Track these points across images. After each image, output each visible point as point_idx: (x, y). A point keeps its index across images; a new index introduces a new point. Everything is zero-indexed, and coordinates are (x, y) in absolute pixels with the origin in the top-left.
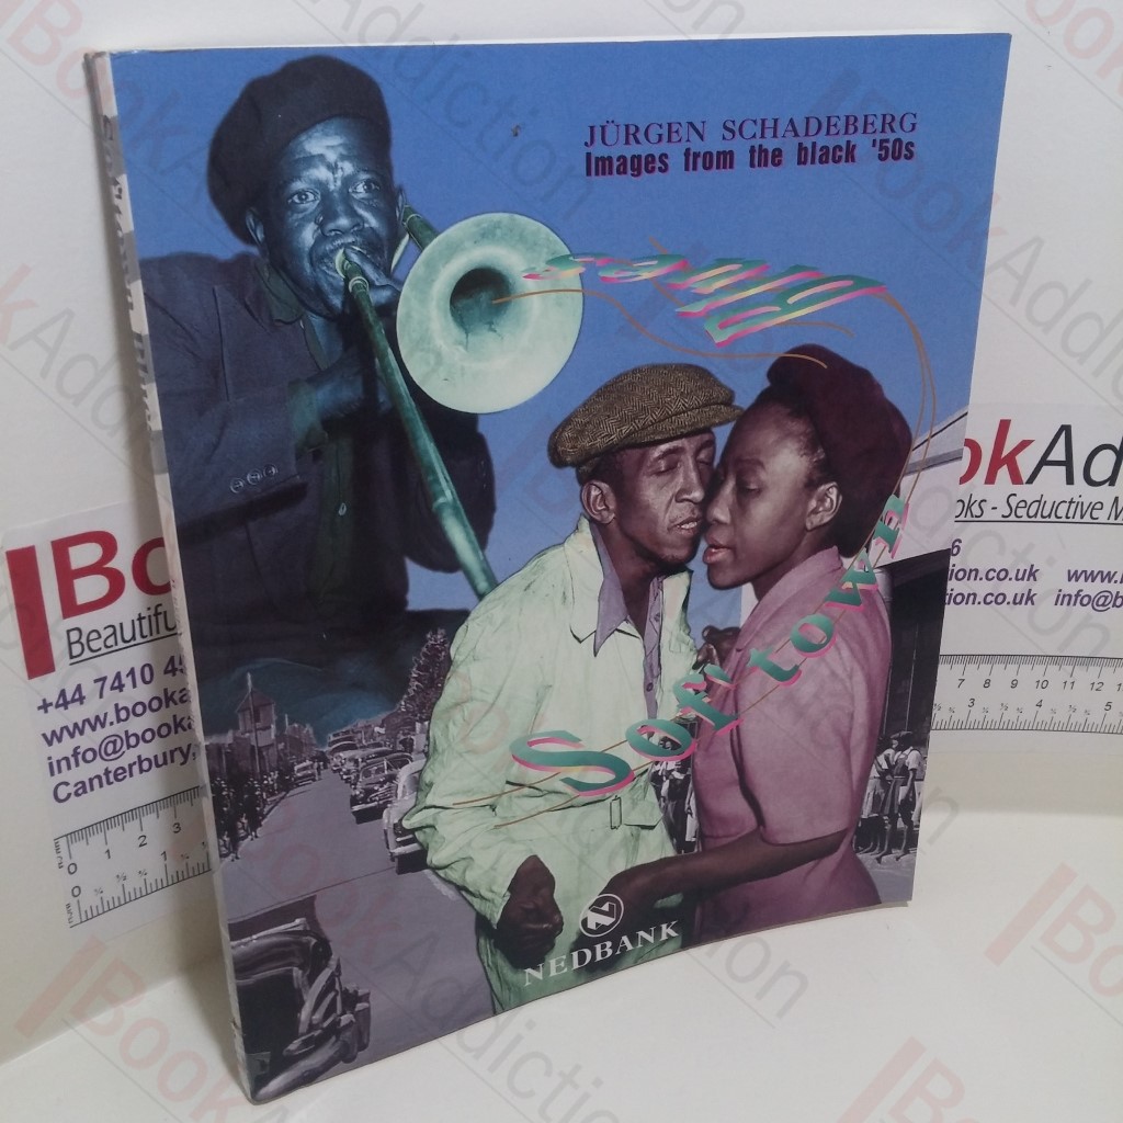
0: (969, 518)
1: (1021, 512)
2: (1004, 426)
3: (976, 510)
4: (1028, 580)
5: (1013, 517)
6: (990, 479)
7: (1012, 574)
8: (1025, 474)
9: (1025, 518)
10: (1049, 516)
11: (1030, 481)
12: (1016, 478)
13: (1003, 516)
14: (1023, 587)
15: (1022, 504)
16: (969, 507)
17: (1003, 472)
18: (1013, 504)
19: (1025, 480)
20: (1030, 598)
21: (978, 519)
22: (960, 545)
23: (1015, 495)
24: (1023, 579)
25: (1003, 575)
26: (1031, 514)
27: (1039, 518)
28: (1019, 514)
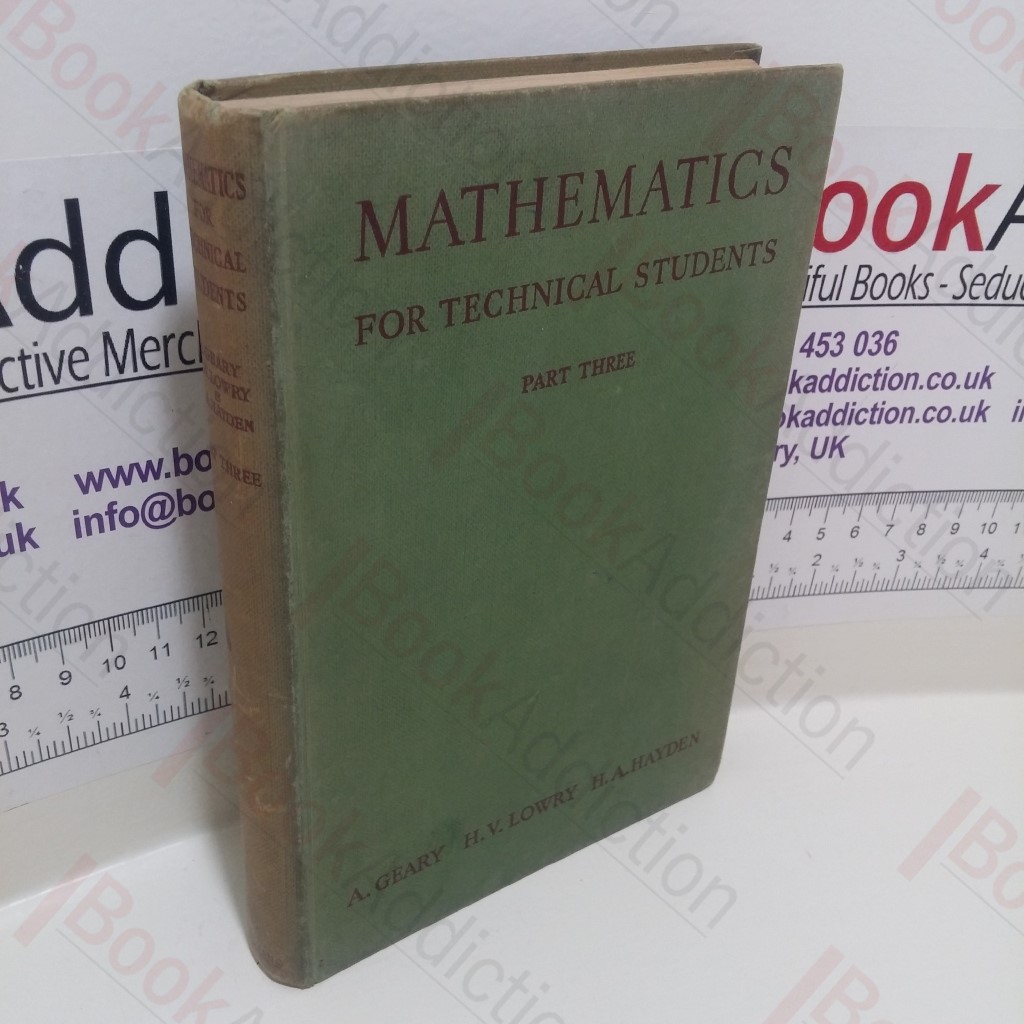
0: (910, 300)
1: (977, 291)
2: (963, 162)
3: (920, 289)
4: (981, 387)
5: (966, 299)
6: (941, 243)
7: (961, 380)
8: (986, 236)
9: (982, 300)
10: (1013, 296)
11: (992, 246)
12: (974, 243)
13: (954, 297)
14: (972, 398)
15: (980, 280)
16: (911, 285)
17: (958, 233)
18: (968, 281)
19: (985, 247)
20: (982, 413)
21: (922, 302)
22: (896, 339)
23: (971, 266)
24: (974, 386)
25: (948, 381)
26: (991, 293)
27: (1000, 300)
28: (974, 295)
